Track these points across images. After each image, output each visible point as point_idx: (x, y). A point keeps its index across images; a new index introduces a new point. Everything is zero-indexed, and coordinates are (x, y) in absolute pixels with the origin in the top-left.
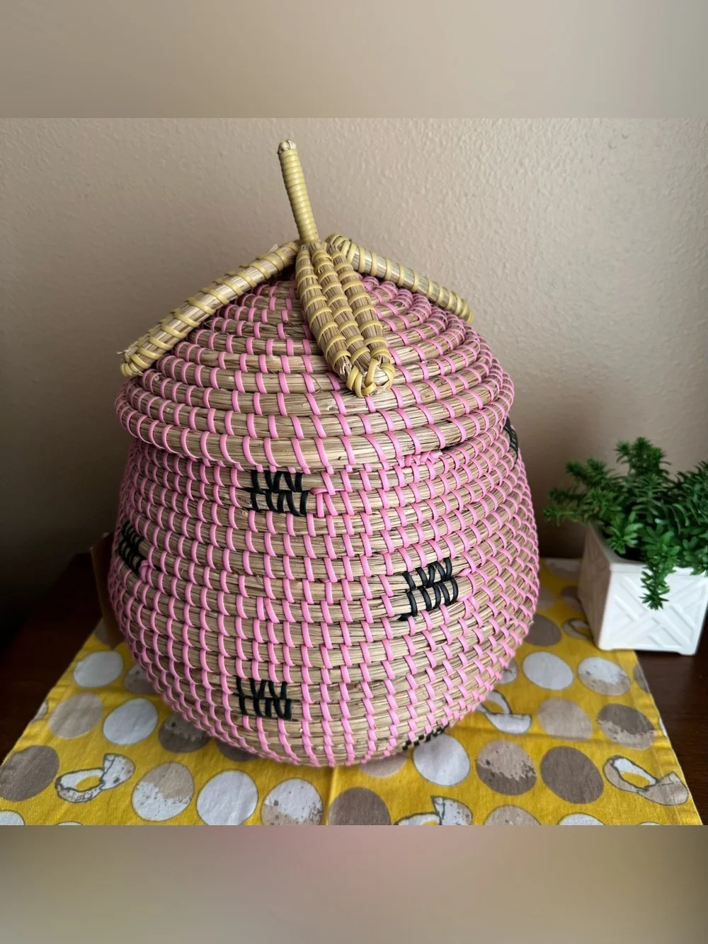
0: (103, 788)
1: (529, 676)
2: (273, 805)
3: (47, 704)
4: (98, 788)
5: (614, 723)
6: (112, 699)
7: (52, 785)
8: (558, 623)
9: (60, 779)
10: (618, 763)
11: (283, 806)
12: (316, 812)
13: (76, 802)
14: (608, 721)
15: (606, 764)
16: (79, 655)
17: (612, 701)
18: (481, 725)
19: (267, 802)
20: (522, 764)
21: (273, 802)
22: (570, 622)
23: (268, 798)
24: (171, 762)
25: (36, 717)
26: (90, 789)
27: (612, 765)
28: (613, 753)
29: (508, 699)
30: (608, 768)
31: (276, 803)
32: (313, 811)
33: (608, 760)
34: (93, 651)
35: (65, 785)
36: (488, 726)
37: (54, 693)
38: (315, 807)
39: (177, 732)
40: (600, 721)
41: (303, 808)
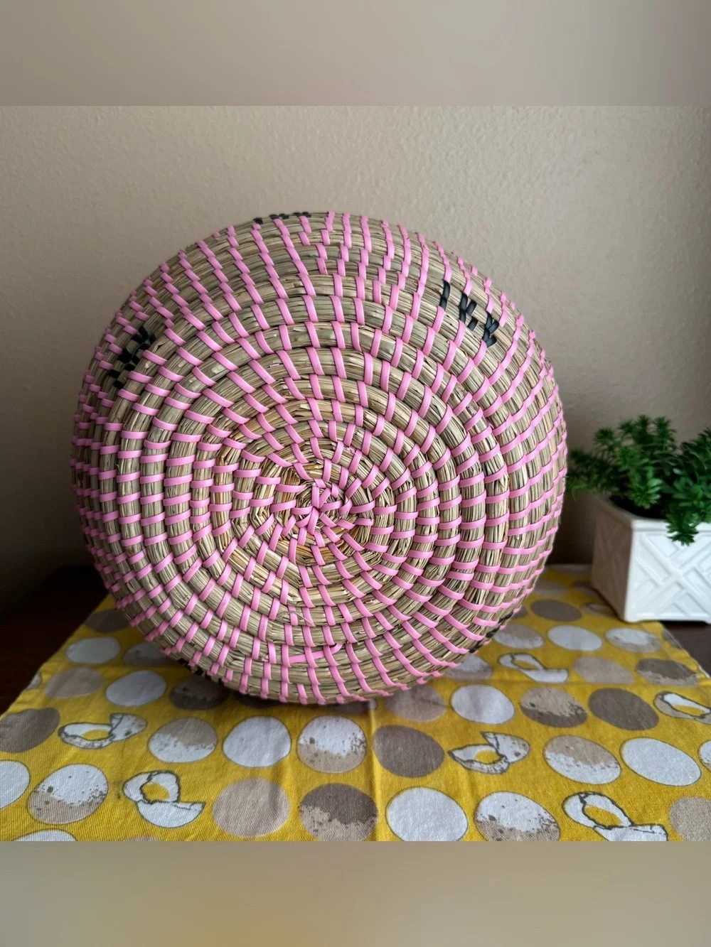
0: (115, 739)
1: (556, 642)
2: (308, 743)
3: (40, 676)
4: (108, 740)
5: (653, 671)
6: (112, 672)
7: (55, 734)
8: (577, 606)
9: (63, 728)
10: (668, 698)
11: (320, 743)
12: (358, 743)
13: (84, 748)
14: (647, 670)
15: (655, 699)
16: (71, 640)
17: (646, 656)
18: (516, 678)
19: (302, 741)
20: (569, 704)
21: (308, 740)
22: (587, 605)
23: (302, 737)
24: (188, 717)
25: (30, 687)
26: (99, 740)
27: (662, 699)
28: (660, 690)
29: (539, 659)
30: (658, 703)
31: (312, 741)
32: (354, 742)
33: (657, 696)
34: (84, 637)
35: (70, 733)
36: (525, 679)
37: (46, 667)
38: (356, 738)
39: (190, 694)
40: (639, 671)
41: (343, 742)
